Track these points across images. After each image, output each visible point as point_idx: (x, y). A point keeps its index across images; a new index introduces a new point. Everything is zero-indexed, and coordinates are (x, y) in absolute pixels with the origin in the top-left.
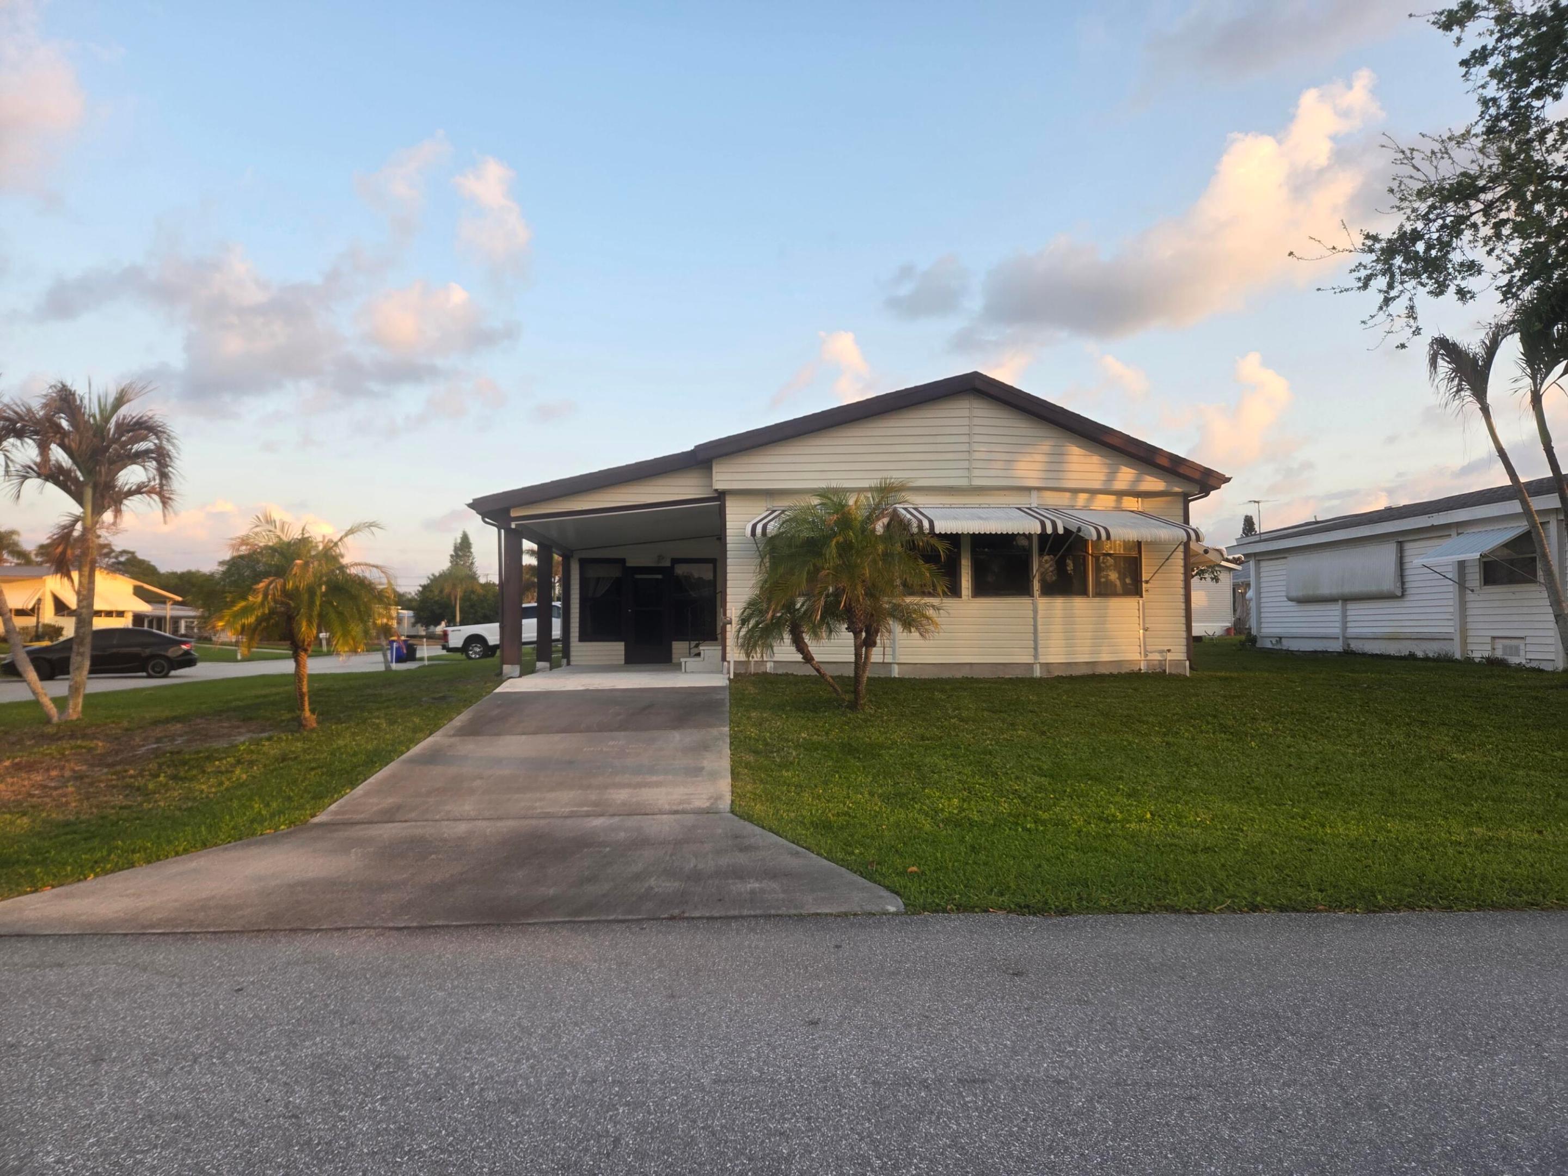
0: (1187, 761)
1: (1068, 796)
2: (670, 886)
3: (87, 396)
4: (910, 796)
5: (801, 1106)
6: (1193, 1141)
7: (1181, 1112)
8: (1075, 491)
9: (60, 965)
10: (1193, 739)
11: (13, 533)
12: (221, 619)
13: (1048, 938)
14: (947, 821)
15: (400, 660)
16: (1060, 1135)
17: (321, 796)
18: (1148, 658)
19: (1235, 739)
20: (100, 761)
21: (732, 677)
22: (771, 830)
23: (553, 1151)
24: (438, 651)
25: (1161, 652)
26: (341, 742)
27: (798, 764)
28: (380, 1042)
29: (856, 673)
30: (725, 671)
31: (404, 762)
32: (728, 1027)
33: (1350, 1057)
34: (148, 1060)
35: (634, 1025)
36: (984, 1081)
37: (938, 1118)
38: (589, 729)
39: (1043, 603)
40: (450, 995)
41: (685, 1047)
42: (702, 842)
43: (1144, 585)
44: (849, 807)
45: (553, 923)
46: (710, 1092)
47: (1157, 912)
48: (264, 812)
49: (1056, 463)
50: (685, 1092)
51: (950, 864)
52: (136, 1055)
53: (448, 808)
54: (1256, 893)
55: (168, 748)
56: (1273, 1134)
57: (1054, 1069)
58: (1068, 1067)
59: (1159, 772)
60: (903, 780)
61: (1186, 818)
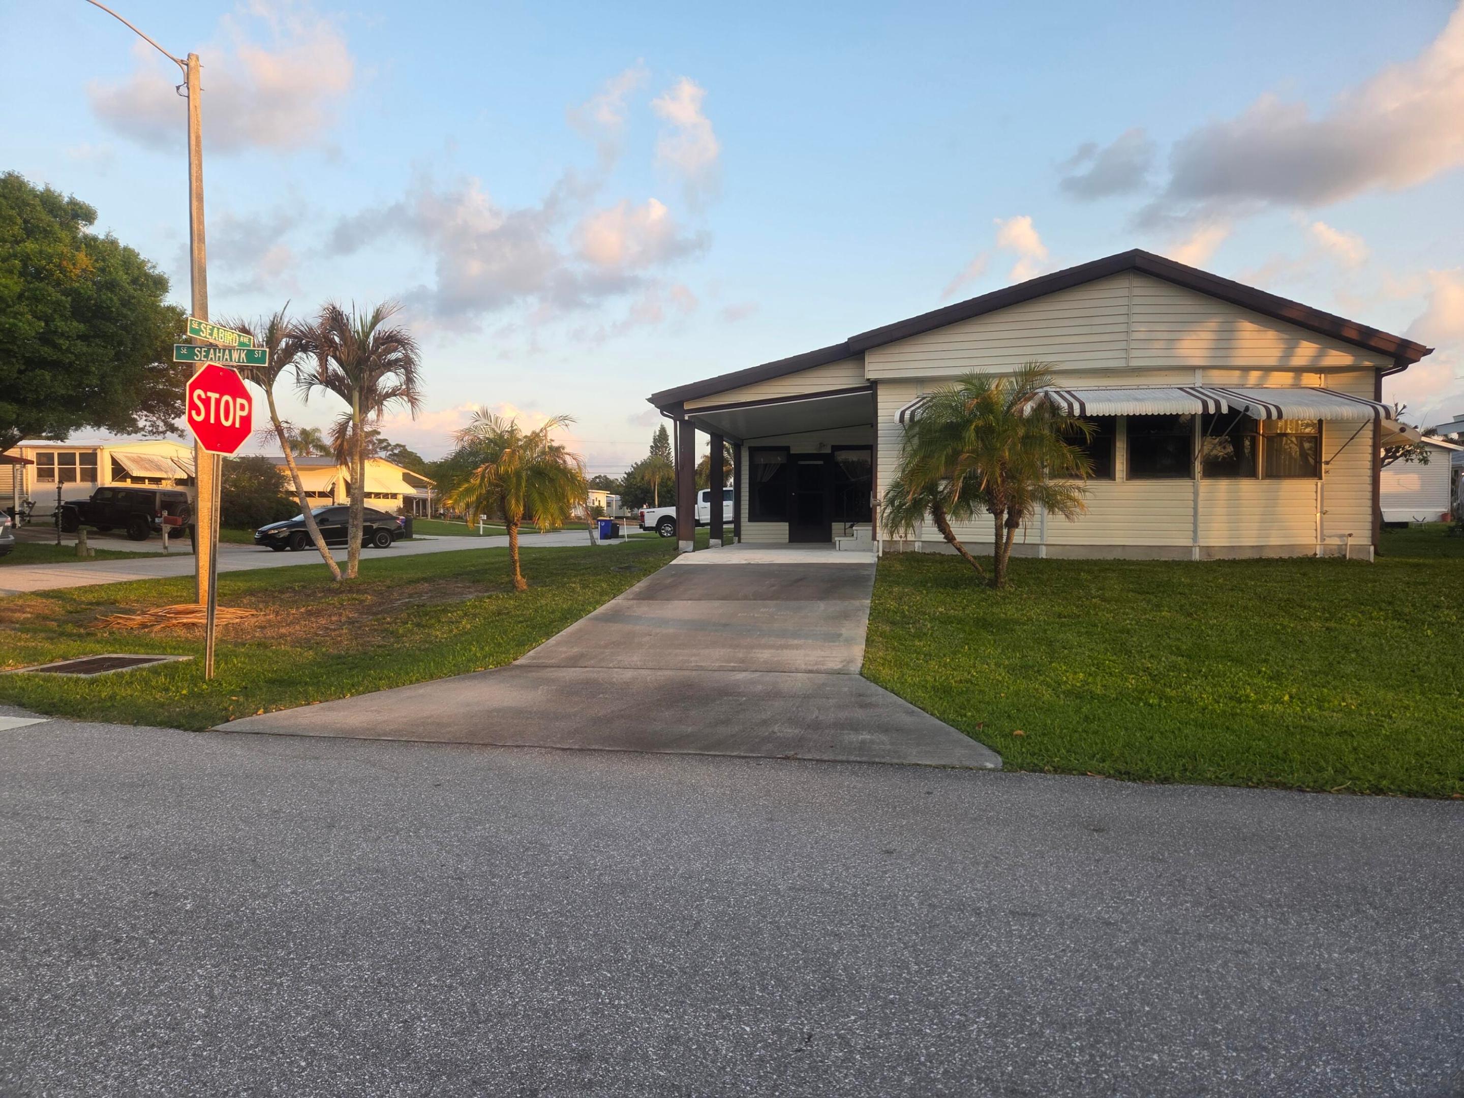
0: (1346, 648)
1: (1202, 676)
2: (791, 732)
3: (351, 316)
4: (1036, 669)
5: (859, 916)
6: (1229, 988)
7: (1225, 964)
8: (1246, 369)
9: (317, 758)
10: (1359, 625)
11: (316, 430)
12: (450, 498)
13: (1140, 802)
14: (1068, 693)
15: (604, 536)
16: (1094, 966)
17: (523, 643)
18: (1326, 542)
19: (1408, 627)
20: (369, 610)
21: (881, 555)
22: (892, 691)
23: (645, 926)
24: (637, 530)
25: (1341, 536)
26: (543, 602)
27: (931, 635)
28: (532, 832)
29: (996, 552)
30: (875, 549)
31: (591, 619)
32: (812, 848)
33: (1432, 934)
34: (366, 829)
35: (733, 838)
36: (1034, 915)
37: (981, 940)
38: (745, 598)
39: (1205, 485)
40: (592, 802)
41: (771, 860)
42: (828, 698)
43: (1323, 466)
44: (972, 676)
45: (685, 754)
46: (784, 896)
47: (1266, 788)
48: (478, 655)
49: (1225, 340)
50: (762, 894)
51: (1058, 731)
52: (358, 825)
53: (619, 658)
54: (1384, 777)
55: (416, 603)
56: (1318, 991)
57: (1107, 912)
58: (1121, 913)
59: (1311, 657)
60: (1032, 653)
61: (1329, 702)
